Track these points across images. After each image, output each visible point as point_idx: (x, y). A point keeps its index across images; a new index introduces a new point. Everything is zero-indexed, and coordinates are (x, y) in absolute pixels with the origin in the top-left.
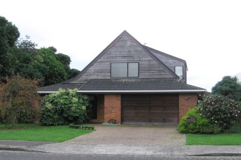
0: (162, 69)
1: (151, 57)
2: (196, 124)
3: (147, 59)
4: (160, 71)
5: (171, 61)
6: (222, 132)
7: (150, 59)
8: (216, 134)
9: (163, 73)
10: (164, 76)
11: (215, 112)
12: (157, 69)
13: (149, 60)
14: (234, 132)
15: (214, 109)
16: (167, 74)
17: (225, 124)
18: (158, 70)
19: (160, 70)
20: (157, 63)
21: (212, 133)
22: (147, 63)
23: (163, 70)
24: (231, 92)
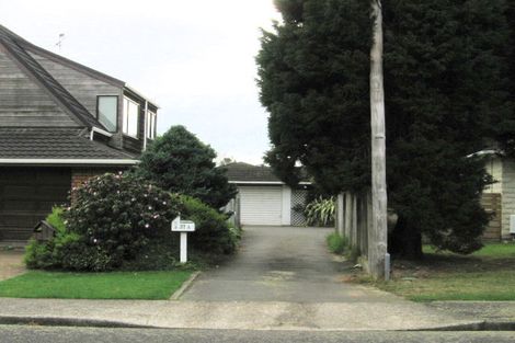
0: (48, 103)
1: (23, 72)
2: (51, 247)
3: (11, 77)
4: (43, 109)
5: (88, 83)
6: (114, 267)
7: (21, 76)
8: (100, 271)
9: (50, 115)
10: (54, 123)
11: (98, 215)
12: (36, 103)
13: (18, 81)
14: (144, 268)
15: (94, 208)
16: (61, 118)
17: (121, 247)
18: (40, 107)
19: (44, 107)
20: (37, 88)
21: (89, 269)
22: (12, 86)
23: (51, 107)
24: (175, 166)
